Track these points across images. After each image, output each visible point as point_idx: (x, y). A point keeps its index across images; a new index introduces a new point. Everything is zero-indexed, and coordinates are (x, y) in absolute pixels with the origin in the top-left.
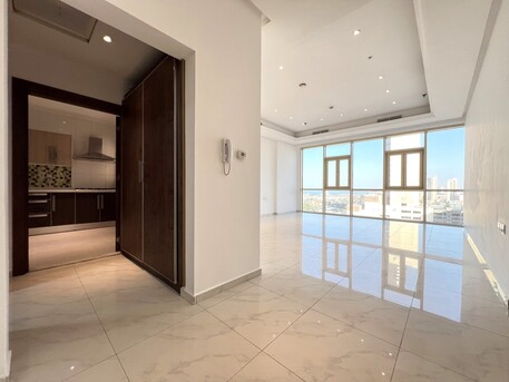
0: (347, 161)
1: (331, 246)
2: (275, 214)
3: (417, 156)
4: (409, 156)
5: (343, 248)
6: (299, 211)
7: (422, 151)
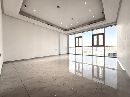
0: (81, 38)
1: (77, 64)
2: (60, 55)
3: (102, 36)
4: (99, 36)
5: (81, 65)
6: (68, 54)
7: (103, 34)
